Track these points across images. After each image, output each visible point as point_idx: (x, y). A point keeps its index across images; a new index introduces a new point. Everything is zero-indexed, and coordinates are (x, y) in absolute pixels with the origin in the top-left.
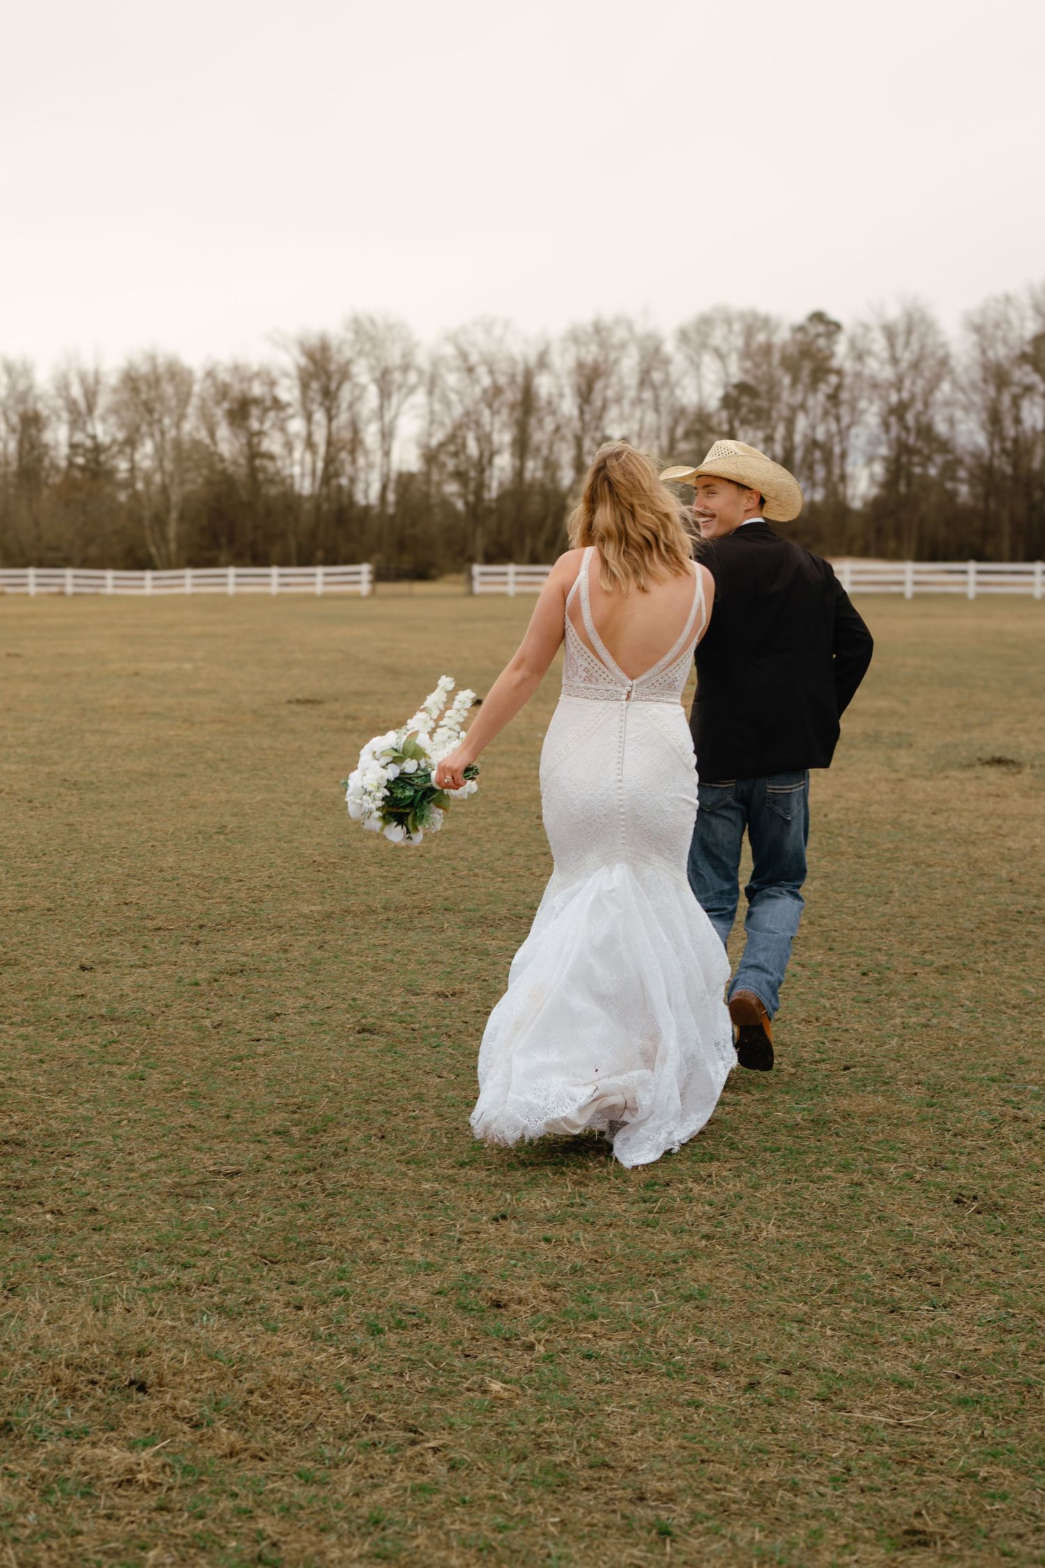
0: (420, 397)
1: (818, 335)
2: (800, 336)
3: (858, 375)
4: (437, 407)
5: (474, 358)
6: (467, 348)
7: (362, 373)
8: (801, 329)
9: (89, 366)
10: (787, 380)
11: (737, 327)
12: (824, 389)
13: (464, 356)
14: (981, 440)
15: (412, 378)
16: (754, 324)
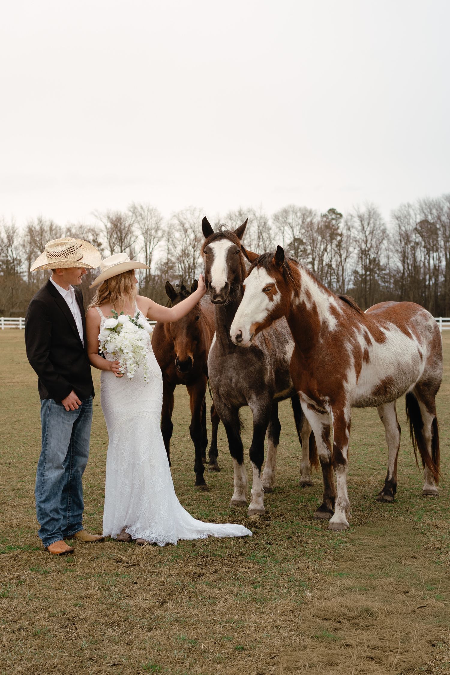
0: (163, 243)
1: (333, 219)
2: (325, 219)
3: (349, 237)
4: (171, 247)
5: (187, 226)
6: (184, 221)
7: (137, 231)
8: (325, 216)
9: (9, 224)
10: (320, 238)
11: (299, 214)
12: (335, 242)
13: (182, 224)
14: (400, 265)
15: (160, 233)
16: (306, 214)
